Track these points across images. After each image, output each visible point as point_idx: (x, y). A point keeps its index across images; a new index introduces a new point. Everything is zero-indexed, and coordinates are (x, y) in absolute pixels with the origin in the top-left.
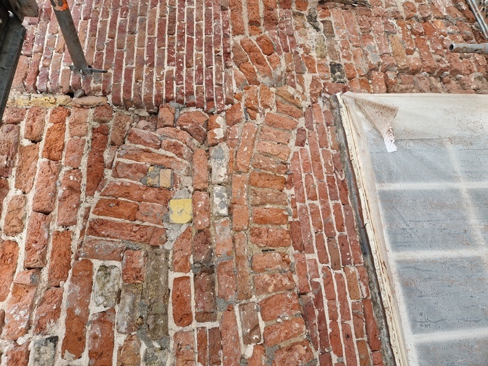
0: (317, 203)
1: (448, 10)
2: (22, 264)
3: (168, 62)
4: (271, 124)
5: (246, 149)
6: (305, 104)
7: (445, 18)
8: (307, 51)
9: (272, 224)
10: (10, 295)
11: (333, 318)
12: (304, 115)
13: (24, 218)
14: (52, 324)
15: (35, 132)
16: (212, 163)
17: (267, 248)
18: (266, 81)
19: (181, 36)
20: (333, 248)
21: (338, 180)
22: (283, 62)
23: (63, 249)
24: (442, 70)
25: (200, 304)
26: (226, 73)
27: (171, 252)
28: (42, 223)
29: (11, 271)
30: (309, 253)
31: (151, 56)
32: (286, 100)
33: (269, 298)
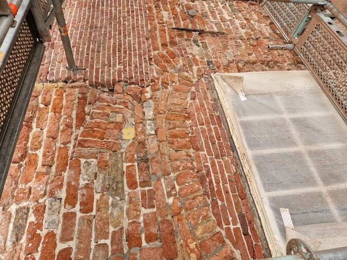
0: (205, 127)
1: (270, 34)
2: (41, 164)
3: (119, 64)
4: (176, 90)
5: (163, 102)
6: (195, 80)
7: (268, 38)
8: (194, 56)
9: (180, 138)
10: (34, 179)
11: (218, 183)
12: (194, 85)
13: (42, 141)
14: (59, 191)
15: (47, 100)
16: (145, 110)
17: (178, 149)
18: (173, 71)
19: (125, 52)
20: (215, 149)
21: (216, 115)
22: (181, 61)
23: (64, 155)
24: (269, 62)
25: (142, 178)
26: (150, 67)
27: (124, 153)
28: (52, 143)
29: (34, 168)
30: (202, 151)
31: (109, 62)
32: (184, 79)
33: (181, 173)
